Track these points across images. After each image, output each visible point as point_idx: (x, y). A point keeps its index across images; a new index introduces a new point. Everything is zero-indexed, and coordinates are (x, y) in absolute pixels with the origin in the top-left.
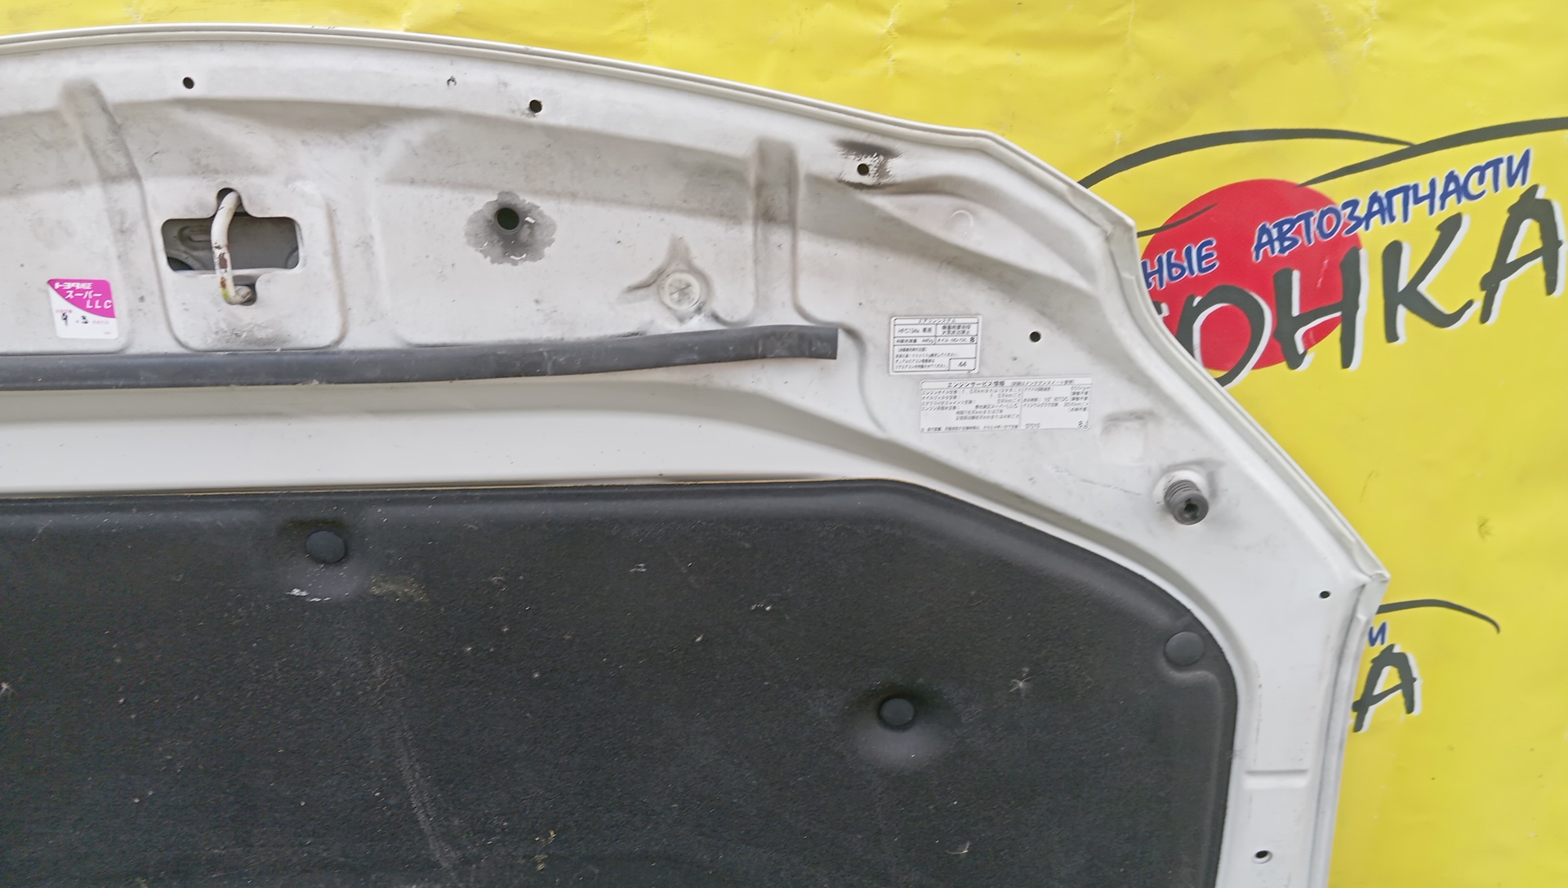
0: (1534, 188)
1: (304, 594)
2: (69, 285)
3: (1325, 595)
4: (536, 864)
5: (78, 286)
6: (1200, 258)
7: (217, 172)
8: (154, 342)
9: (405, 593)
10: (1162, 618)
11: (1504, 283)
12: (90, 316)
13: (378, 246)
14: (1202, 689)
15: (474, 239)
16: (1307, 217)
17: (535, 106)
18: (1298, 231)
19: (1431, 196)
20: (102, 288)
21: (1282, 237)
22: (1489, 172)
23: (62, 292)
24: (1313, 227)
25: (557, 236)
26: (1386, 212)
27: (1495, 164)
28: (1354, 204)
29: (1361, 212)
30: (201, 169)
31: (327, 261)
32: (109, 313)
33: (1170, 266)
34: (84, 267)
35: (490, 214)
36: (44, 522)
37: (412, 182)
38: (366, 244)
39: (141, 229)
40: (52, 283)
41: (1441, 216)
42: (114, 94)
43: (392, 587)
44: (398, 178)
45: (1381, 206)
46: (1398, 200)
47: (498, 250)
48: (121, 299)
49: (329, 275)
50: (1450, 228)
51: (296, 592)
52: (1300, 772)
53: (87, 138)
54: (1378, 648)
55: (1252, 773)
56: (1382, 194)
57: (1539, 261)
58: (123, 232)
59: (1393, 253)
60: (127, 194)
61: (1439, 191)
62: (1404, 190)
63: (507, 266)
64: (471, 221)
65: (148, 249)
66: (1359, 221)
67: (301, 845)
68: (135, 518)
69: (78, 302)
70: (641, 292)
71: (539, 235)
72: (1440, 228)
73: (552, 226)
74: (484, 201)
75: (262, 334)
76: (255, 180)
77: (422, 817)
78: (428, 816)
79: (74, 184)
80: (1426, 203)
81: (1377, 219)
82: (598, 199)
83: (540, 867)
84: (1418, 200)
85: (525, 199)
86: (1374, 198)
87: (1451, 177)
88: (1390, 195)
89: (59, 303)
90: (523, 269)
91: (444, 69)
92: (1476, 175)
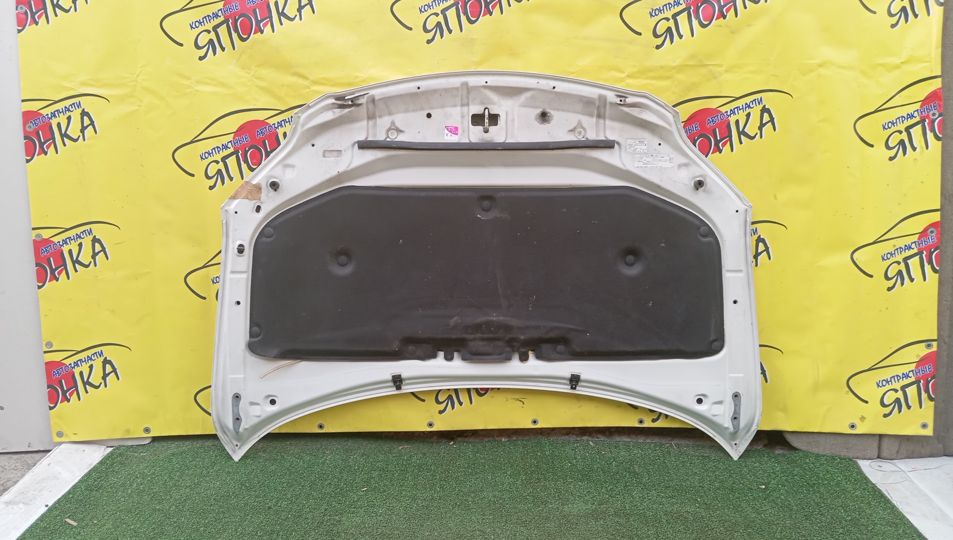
0: (765, 105)
1: (480, 217)
2: (449, 128)
3: (737, 211)
5: (451, 128)
6: (696, 128)
7: (485, 104)
8: (465, 140)
9: (505, 217)
10: (697, 223)
11: (763, 128)
12: (452, 135)
13: (516, 121)
14: (709, 243)
15: (536, 119)
16: (717, 116)
17: (554, 88)
18: (716, 119)
19: (743, 108)
20: (456, 128)
21: (713, 121)
22: (754, 102)
23: (447, 129)
24: (719, 118)
25: (554, 118)
26: (734, 113)
27: (755, 100)
28: (727, 112)
29: (729, 114)
30: (482, 103)
31: (505, 123)
32: (457, 134)
33: (689, 130)
34: (452, 123)
35: (540, 114)
37: (525, 107)
38: (513, 120)
39: (467, 117)
40: (446, 127)
41: (746, 113)
42: (471, 84)
43: (502, 215)
44: (524, 106)
45: (733, 112)
46: (736, 110)
47: (541, 121)
48: (460, 131)
49: (505, 127)
50: (748, 115)
51: (478, 216)
52: (740, 271)
53: (462, 96)
54: (756, 237)
55: (728, 271)
56: (732, 109)
57: (770, 123)
58: (463, 117)
59: (737, 122)
60: (465, 109)
61: (744, 107)
62: (737, 108)
63: (543, 125)
64: (536, 115)
65: (467, 121)
66: (729, 116)
68: (445, 194)
69: (450, 132)
70: (571, 132)
71: (550, 118)
72: (746, 116)
73: (553, 116)
74: (539, 111)
75: (488, 140)
76: (492, 106)
77: (500, 290)
78: (502, 289)
79: (455, 106)
80: (742, 110)
81: (732, 115)
82: (563, 110)
83: (530, 309)
84: (740, 110)
85: (548, 110)
86: (731, 110)
87: (746, 104)
88: (734, 109)
89: (446, 132)
90: (546, 126)
91: (536, 80)
92: (751, 103)
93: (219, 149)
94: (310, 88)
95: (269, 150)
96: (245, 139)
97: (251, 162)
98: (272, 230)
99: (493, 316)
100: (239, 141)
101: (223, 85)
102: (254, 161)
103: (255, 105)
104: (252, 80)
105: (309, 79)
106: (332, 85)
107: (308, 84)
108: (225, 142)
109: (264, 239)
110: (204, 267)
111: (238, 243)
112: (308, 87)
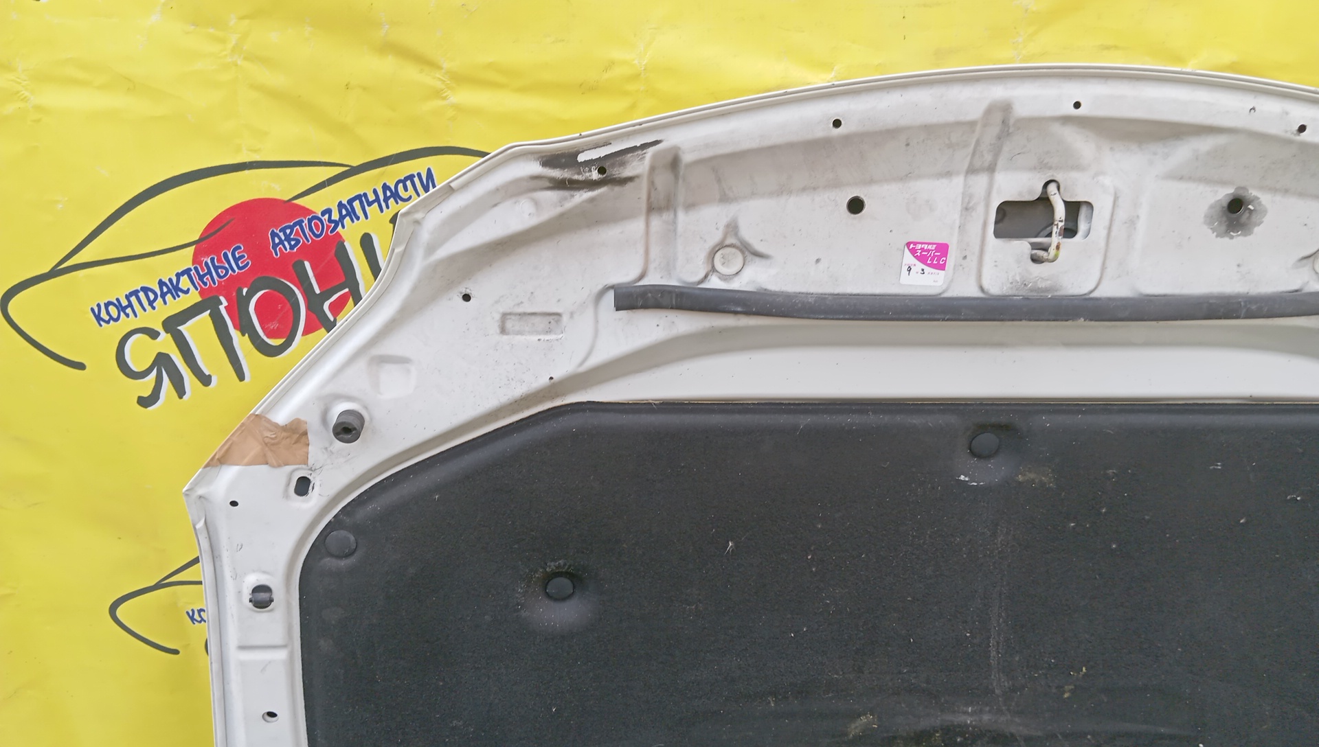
1: (967, 479)
2: (919, 246)
4: (1064, 692)
5: (926, 247)
7: (1050, 168)
8: (966, 288)
9: (1041, 481)
12: (927, 269)
13: (1141, 225)
15: (1209, 220)
17: (1302, 129)
20: (943, 249)
23: (913, 251)
25: (1266, 219)
30: (1042, 166)
31: (1104, 233)
32: (942, 267)
34: (929, 233)
35: (1225, 204)
36: (804, 421)
37: (1181, 178)
38: (1132, 222)
39: (981, 209)
40: (908, 244)
42: (1022, 110)
43: (1032, 476)
44: (1178, 176)
47: (1224, 228)
48: (952, 259)
49: (1102, 243)
51: (962, 477)
53: (978, 143)
58: (967, 209)
60: (981, 181)
63: (1226, 239)
64: (1212, 207)
65: (981, 222)
67: (900, 673)
68: (872, 419)
69: (922, 259)
70: (1305, 261)
71: (1254, 218)
73: (1265, 212)
74: (1224, 193)
75: (1042, 285)
76: (1074, 175)
77: (993, 654)
78: (998, 653)
79: (948, 174)
82: (1302, 195)
83: (1066, 695)
85: (1253, 193)
89: (909, 258)
90: (1238, 242)
91: (1248, 101)
93: (152, 296)
94: (444, 98)
95: (318, 291)
96: (236, 261)
97: (263, 328)
98: (352, 538)
99: (966, 713)
100: (216, 268)
101: (131, 85)
102: (274, 325)
103: (255, 151)
104: (236, 65)
105: (439, 68)
106: (524, 90)
107: (438, 85)
108: (168, 275)
109: (329, 563)
110: (158, 586)
111: (252, 580)
112: (438, 94)
